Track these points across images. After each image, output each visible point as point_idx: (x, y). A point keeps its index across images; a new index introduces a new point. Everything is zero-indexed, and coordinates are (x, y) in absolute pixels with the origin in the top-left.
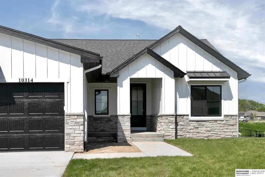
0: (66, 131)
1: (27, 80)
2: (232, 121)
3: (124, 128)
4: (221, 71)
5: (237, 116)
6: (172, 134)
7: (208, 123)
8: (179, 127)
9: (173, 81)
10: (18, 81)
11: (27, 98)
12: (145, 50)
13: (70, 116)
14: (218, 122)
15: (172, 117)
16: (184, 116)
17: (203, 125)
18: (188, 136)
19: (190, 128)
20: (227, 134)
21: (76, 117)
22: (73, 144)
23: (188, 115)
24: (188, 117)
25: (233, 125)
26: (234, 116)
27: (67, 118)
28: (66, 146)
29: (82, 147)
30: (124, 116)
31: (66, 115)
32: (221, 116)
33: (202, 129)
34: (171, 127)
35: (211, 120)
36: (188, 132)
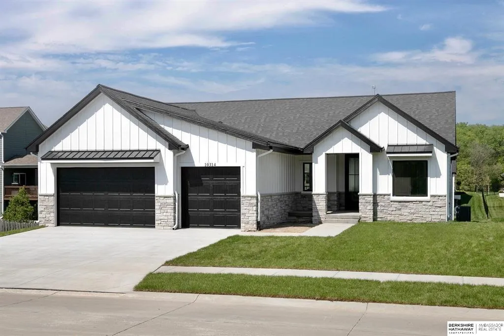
0: (242, 211)
1: (211, 165)
2: (439, 203)
3: (318, 208)
4: (428, 143)
5: (445, 196)
6: (369, 216)
7: (412, 204)
8: (379, 208)
9: (370, 156)
10: (204, 166)
11: (212, 180)
12: (338, 123)
13: (245, 197)
14: (424, 203)
15: (370, 196)
16: (385, 195)
17: (407, 206)
18: (389, 218)
19: (391, 209)
20: (433, 217)
21: (250, 198)
22: (248, 223)
23: (389, 195)
24: (389, 196)
25: (441, 207)
26: (442, 196)
27: (243, 200)
28: (242, 225)
29: (255, 226)
30: (319, 195)
31: (243, 197)
32: (427, 196)
33: (405, 211)
34: (369, 208)
35: (415, 200)
36: (389, 214)
